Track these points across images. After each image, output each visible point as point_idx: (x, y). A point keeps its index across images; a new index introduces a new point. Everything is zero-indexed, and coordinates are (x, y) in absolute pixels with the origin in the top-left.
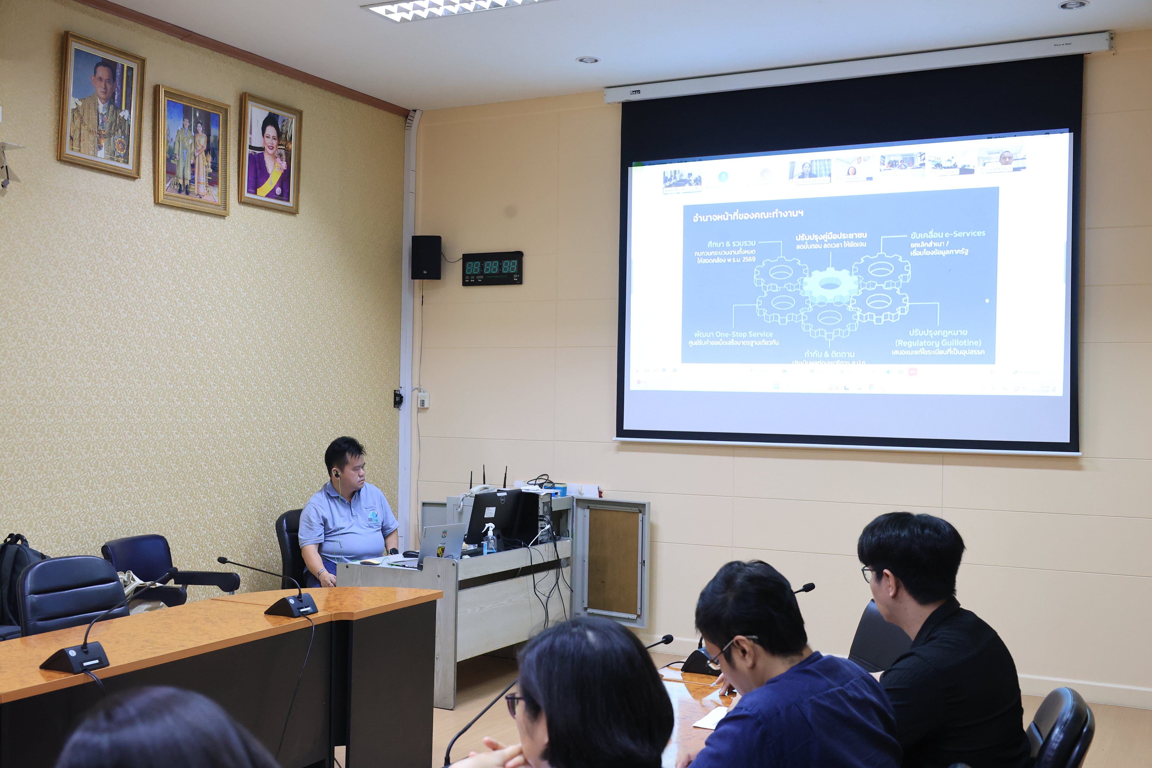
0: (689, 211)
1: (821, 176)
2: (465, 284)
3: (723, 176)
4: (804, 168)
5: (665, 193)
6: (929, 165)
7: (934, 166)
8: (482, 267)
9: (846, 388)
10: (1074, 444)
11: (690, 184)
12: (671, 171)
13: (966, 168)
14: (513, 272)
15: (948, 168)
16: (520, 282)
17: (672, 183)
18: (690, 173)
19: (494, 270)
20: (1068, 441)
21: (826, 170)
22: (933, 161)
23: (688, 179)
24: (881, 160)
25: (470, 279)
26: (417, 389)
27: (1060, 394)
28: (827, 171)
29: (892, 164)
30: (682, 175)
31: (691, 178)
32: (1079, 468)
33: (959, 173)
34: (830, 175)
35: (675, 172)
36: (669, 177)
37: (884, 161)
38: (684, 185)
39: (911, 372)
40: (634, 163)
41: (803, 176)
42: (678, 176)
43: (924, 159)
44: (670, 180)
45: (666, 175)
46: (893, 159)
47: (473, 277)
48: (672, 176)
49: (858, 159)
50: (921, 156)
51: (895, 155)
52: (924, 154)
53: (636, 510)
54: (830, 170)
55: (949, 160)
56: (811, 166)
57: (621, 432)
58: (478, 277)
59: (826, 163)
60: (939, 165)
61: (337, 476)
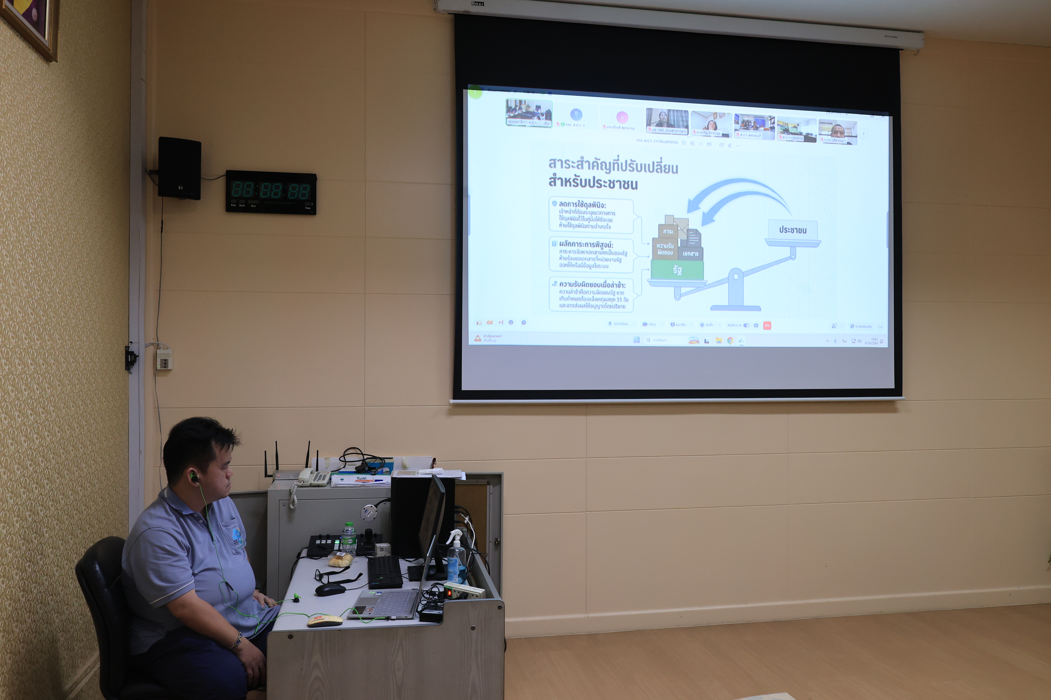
1: (679, 127)
2: (229, 209)
3: (576, 114)
4: (661, 116)
5: (508, 123)
6: (777, 129)
7: (782, 131)
8: (257, 190)
9: (707, 341)
10: (897, 391)
11: (539, 119)
12: (516, 101)
13: (809, 136)
14: (304, 198)
15: (794, 134)
16: (313, 211)
17: (517, 113)
18: (539, 105)
19: (276, 194)
20: (893, 387)
21: (683, 121)
22: (781, 126)
23: (536, 111)
24: (735, 118)
25: (237, 204)
26: (152, 344)
27: (886, 346)
28: (685, 122)
29: (746, 124)
30: (528, 107)
31: (539, 111)
32: (895, 411)
33: (803, 140)
34: (687, 127)
35: (521, 102)
36: (513, 107)
37: (738, 120)
38: (531, 118)
39: (766, 326)
40: (469, 86)
41: (660, 124)
42: (523, 107)
43: (774, 123)
44: (515, 110)
45: (510, 105)
46: (746, 119)
47: (243, 201)
48: (516, 106)
49: (714, 115)
50: (771, 120)
51: (748, 115)
52: (774, 118)
53: (484, 481)
54: (687, 121)
55: (795, 127)
56: (668, 116)
57: (458, 392)
58: (249, 202)
59: (684, 114)
60: (786, 131)
61: (195, 479)
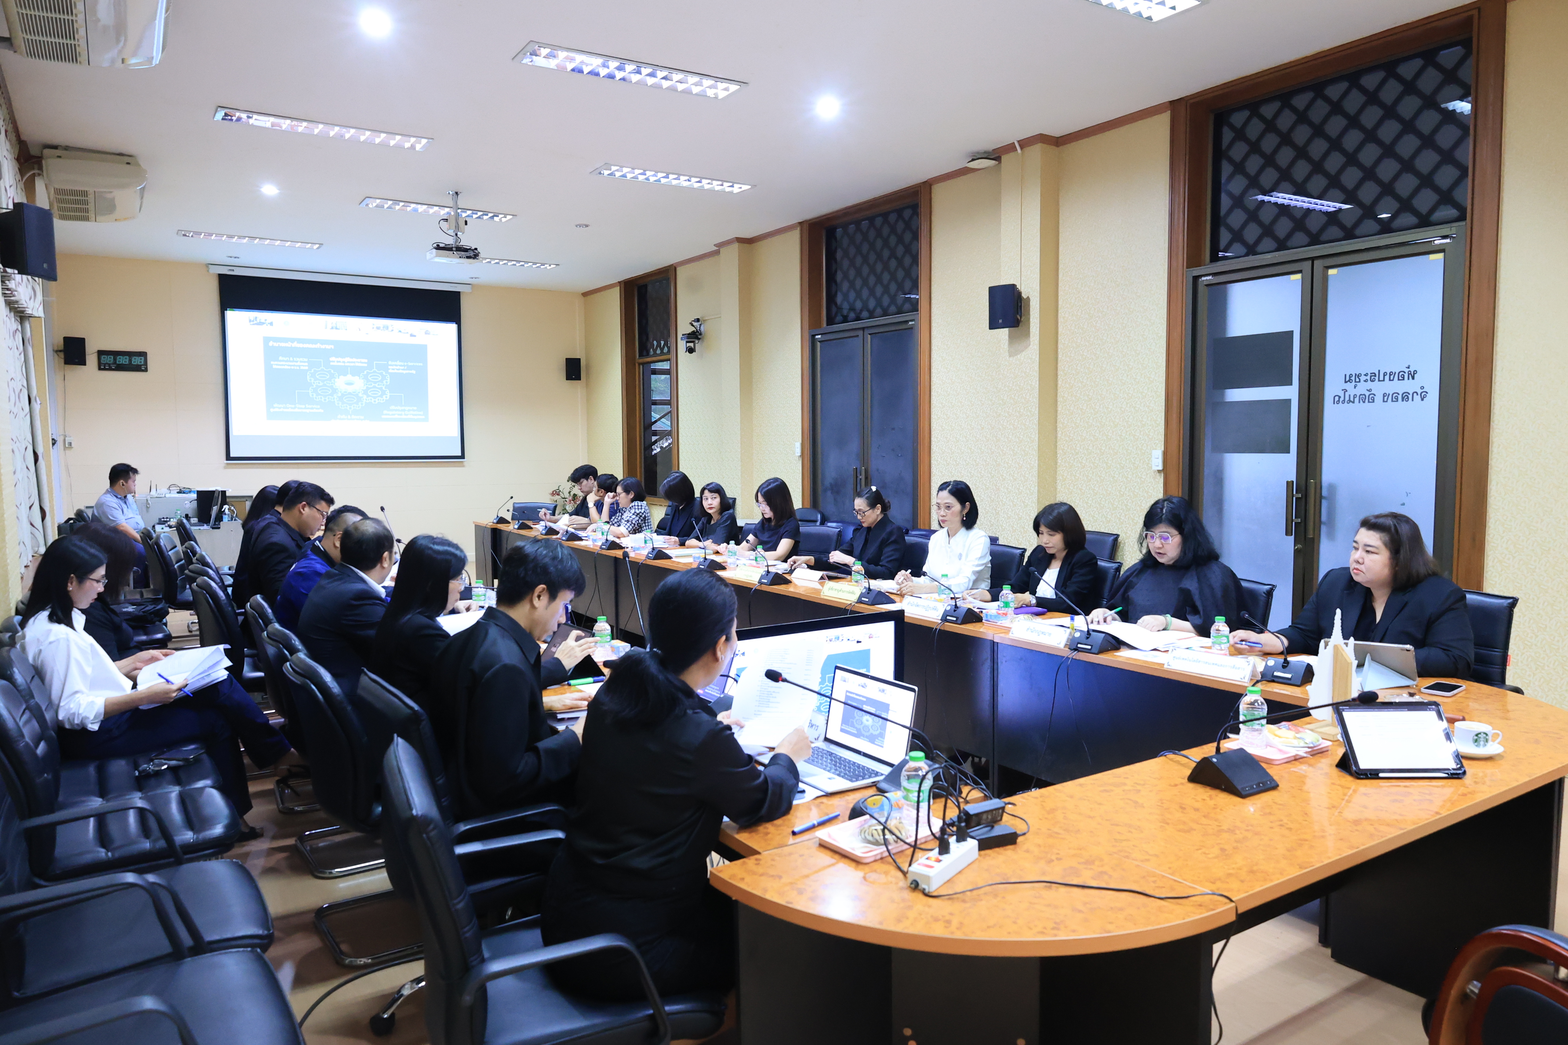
0: (267, 340)
1: (340, 329)
2: (100, 369)
3: (287, 323)
4: (332, 325)
5: (250, 328)
6: (396, 331)
7: (398, 332)
8: (114, 360)
10: (462, 456)
11: (266, 325)
13: (412, 334)
14: (141, 364)
15: (404, 333)
16: (146, 370)
17: (255, 323)
18: (265, 318)
19: (126, 362)
20: (460, 455)
22: (397, 329)
24: (373, 325)
25: (105, 367)
26: (63, 435)
27: (456, 434)
28: (344, 327)
29: (378, 328)
30: (259, 319)
31: (266, 321)
32: (464, 466)
34: (347, 330)
35: (254, 316)
36: (250, 319)
38: (262, 325)
40: (228, 308)
41: (332, 328)
42: (257, 319)
43: (392, 327)
44: (252, 321)
45: (248, 318)
46: (379, 326)
47: (108, 365)
49: (359, 323)
52: (392, 325)
53: (245, 499)
55: (405, 330)
57: (228, 457)
58: (111, 366)
59: (343, 323)
60: (400, 332)
61: (123, 485)
